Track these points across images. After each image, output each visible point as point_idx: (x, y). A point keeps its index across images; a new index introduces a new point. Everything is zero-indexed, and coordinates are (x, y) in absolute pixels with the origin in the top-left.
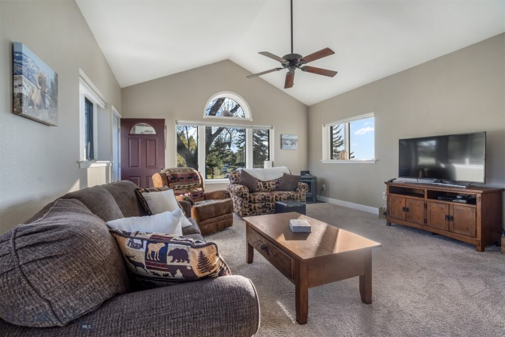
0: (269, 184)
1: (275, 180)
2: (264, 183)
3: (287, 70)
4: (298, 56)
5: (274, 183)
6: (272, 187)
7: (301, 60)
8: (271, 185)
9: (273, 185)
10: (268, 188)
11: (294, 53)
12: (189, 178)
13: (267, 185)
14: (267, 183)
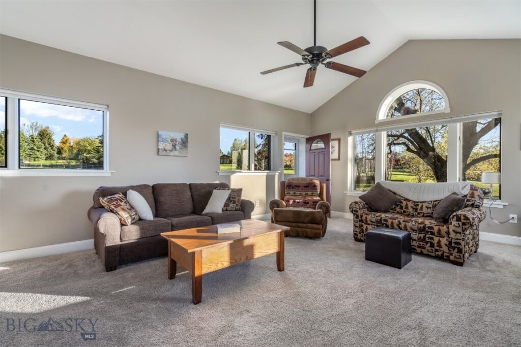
0: (422, 206)
1: (435, 201)
2: (416, 203)
3: (309, 66)
4: (322, 49)
5: (431, 205)
6: (425, 210)
7: (327, 53)
8: (424, 208)
9: (427, 208)
10: (419, 211)
11: (317, 44)
12: (306, 187)
13: (419, 207)
14: (420, 205)
